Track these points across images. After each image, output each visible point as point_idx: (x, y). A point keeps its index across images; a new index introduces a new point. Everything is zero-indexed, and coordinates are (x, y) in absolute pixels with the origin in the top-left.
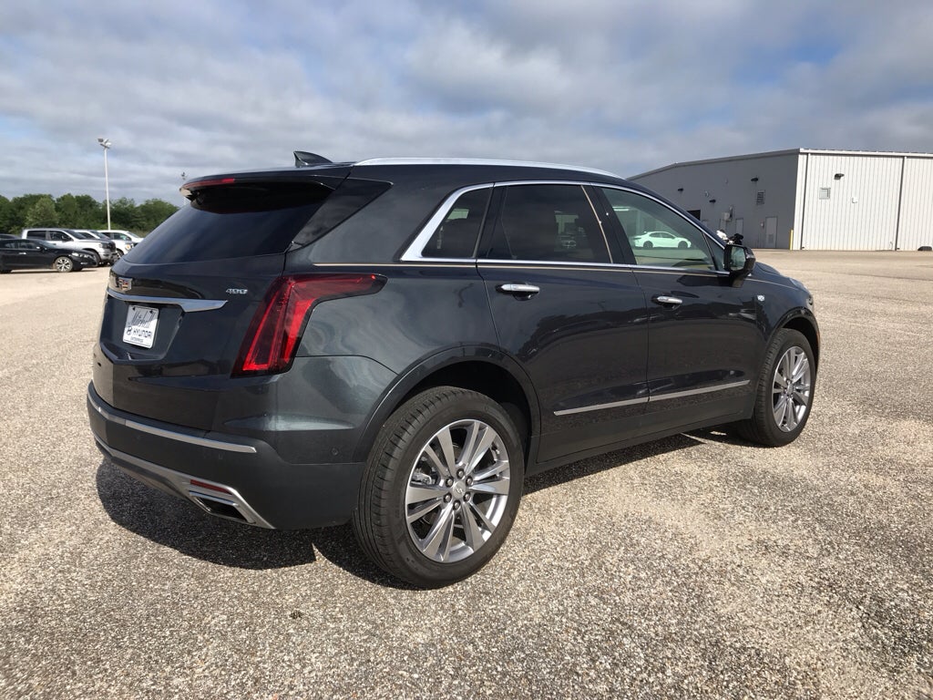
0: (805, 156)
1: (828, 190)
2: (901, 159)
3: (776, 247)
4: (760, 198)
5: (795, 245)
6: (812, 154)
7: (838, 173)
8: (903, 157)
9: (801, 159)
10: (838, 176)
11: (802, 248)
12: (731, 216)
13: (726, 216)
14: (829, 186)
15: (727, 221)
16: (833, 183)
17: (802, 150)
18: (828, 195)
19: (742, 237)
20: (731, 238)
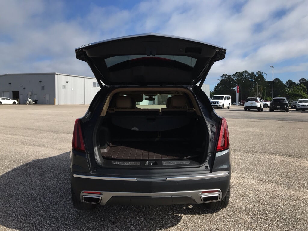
0: (57, 75)
1: (65, 86)
2: (83, 78)
3: (50, 104)
4: (43, 88)
5: (56, 103)
6: (59, 75)
7: (67, 81)
8: (84, 78)
9: (56, 76)
10: (67, 82)
11: (58, 104)
12: (32, 93)
13: (30, 93)
14: (65, 85)
15: (31, 95)
16: (66, 84)
17: (56, 73)
18: (65, 88)
19: (37, 101)
20: (33, 101)
